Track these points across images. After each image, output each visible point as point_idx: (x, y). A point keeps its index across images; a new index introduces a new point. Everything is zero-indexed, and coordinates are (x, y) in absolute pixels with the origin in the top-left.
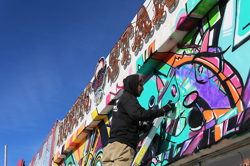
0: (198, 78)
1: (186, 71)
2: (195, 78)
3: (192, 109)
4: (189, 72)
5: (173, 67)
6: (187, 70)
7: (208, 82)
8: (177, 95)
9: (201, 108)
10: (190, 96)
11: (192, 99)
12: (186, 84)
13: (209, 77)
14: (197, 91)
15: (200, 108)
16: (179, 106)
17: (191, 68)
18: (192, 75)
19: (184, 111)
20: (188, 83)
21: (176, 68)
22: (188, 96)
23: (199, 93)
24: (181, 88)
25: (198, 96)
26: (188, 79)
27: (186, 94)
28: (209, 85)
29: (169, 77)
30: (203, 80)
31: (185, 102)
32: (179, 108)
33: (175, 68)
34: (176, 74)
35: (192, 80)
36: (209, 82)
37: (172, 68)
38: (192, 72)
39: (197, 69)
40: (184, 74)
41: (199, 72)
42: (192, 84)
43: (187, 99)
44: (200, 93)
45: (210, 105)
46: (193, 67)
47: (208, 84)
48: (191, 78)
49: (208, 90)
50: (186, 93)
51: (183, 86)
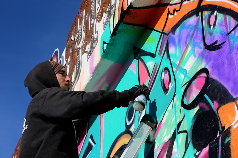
0: (208, 39)
1: (186, 34)
2: (202, 43)
3: (197, 109)
4: (192, 32)
5: (164, 33)
6: (189, 30)
7: (227, 42)
8: (171, 86)
9: (215, 102)
10: (194, 82)
11: (197, 88)
12: (187, 60)
13: (227, 30)
14: (207, 67)
15: (213, 103)
16: (175, 109)
17: (195, 25)
18: (196, 37)
19: (184, 116)
20: (190, 56)
21: (169, 33)
22: (190, 83)
23: (210, 70)
24: (178, 72)
25: (208, 79)
26: (190, 48)
27: (187, 80)
28: (228, 47)
29: (159, 55)
30: (216, 42)
31: (186, 97)
32: (176, 114)
33: (167, 35)
34: (170, 45)
35: (197, 48)
36: (229, 41)
37: (164, 36)
38: (197, 32)
39: (205, 21)
40: (183, 40)
41: (210, 26)
42: (197, 56)
43: (188, 90)
44: (212, 71)
45: (232, 90)
46: (198, 20)
47: (225, 47)
48: (194, 45)
49: (226, 61)
50: (186, 78)
51: (181, 66)
